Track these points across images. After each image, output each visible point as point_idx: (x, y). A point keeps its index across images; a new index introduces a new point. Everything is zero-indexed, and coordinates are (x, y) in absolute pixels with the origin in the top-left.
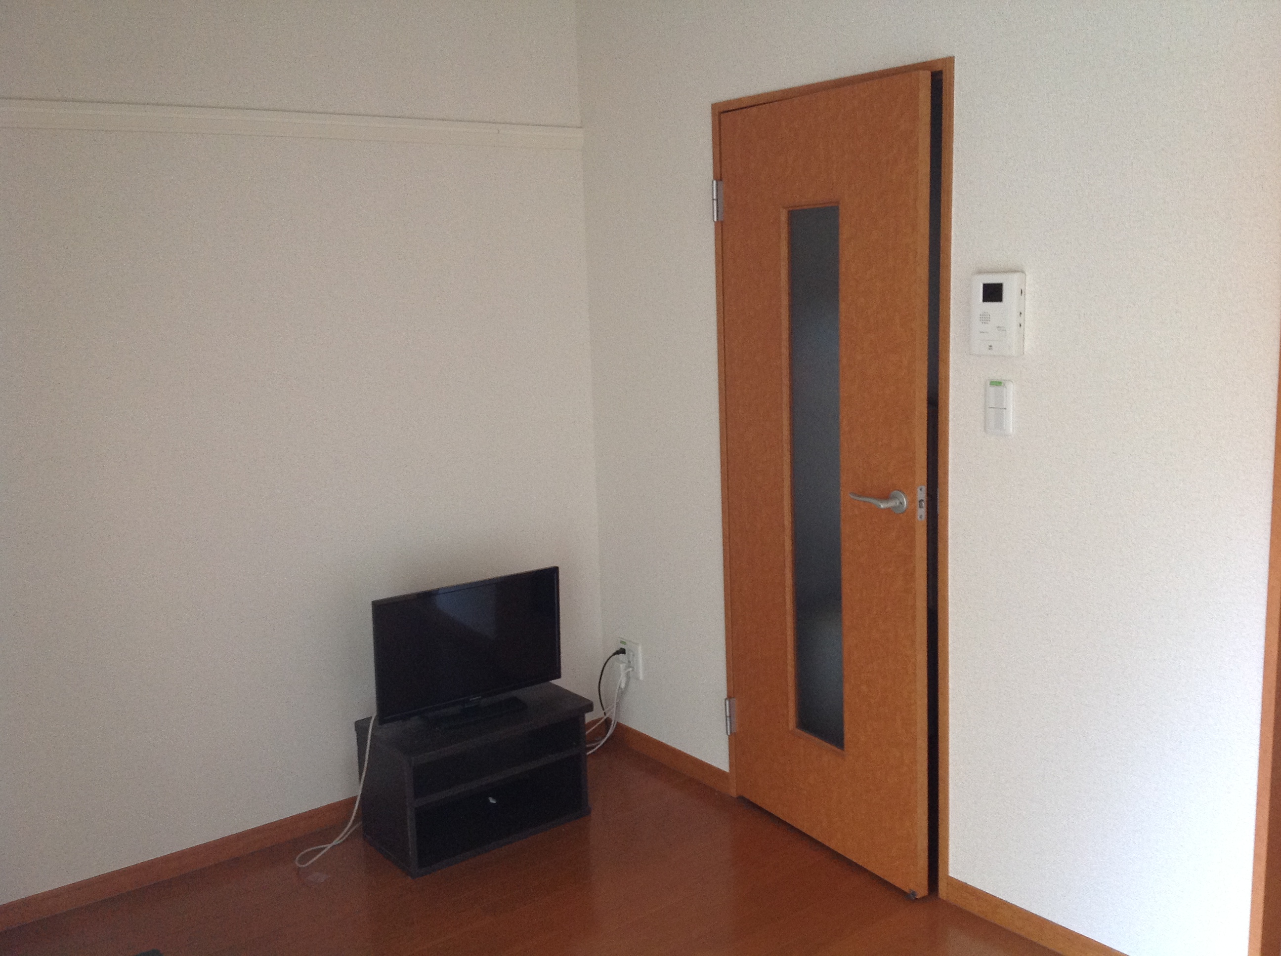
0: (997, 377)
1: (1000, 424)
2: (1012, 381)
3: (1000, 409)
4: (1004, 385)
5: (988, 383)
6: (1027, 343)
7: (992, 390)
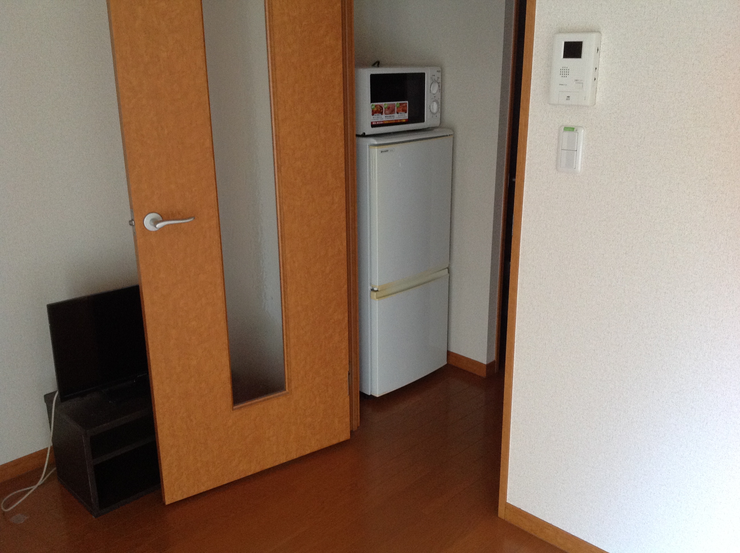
0: (570, 124)
1: (571, 163)
2: (583, 128)
3: (572, 151)
4: (577, 131)
5: (563, 128)
6: (599, 95)
7: (566, 134)
